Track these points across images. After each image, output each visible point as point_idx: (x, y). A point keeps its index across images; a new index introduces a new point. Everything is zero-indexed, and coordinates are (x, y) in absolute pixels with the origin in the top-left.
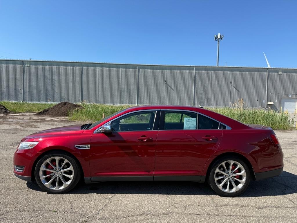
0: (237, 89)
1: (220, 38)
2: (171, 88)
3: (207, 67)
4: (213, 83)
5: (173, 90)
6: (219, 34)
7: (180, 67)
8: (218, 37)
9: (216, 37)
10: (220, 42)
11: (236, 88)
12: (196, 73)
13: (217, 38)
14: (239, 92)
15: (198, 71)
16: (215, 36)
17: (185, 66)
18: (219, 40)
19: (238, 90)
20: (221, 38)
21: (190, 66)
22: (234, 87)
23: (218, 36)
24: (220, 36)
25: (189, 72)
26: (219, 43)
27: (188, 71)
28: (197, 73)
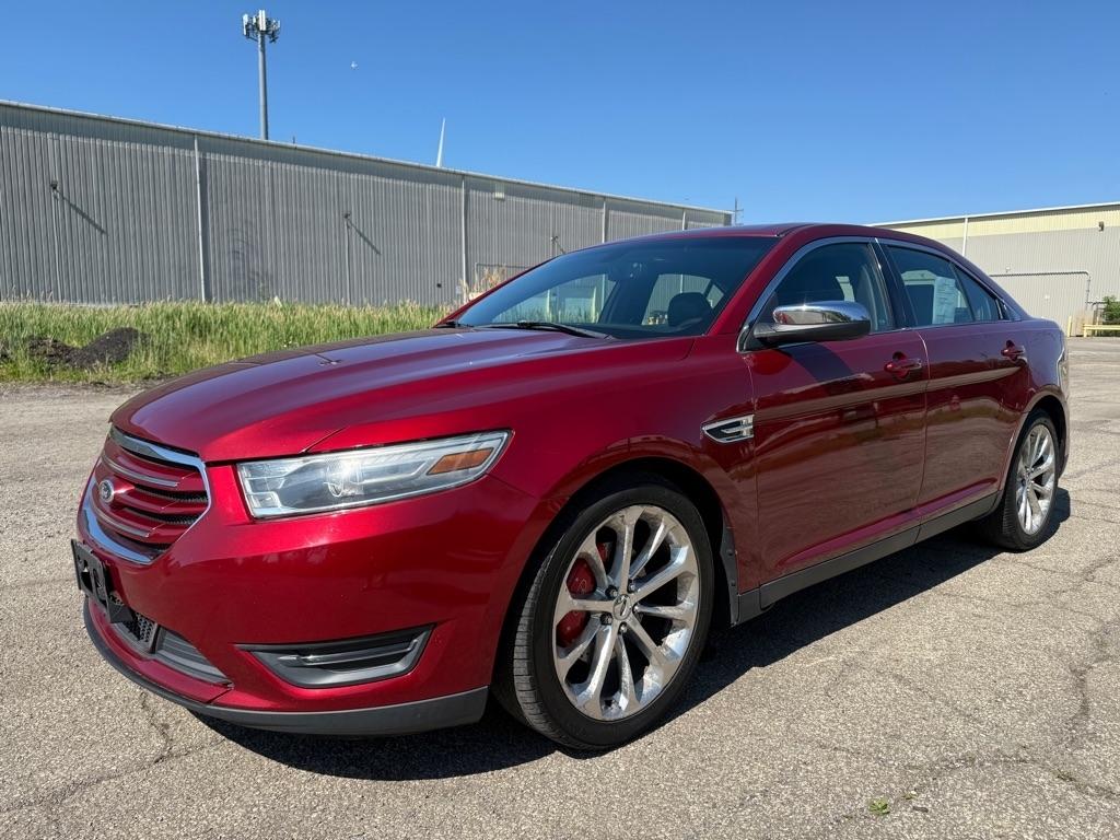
0: (369, 243)
1: (267, 32)
2: (90, 221)
3: (249, 141)
4: (280, 210)
5: (102, 232)
6: (262, 15)
7: (127, 127)
8: (257, 25)
9: (248, 24)
10: (266, 47)
11: (365, 239)
12: (203, 163)
13: (252, 28)
14: (378, 253)
15: (211, 157)
16: (246, 18)
17: (152, 127)
18: (263, 38)
19: (373, 247)
20: (271, 34)
21: (174, 131)
22: (361, 235)
23: (257, 20)
24: (268, 23)
25: (173, 156)
26: (263, 51)
27: (167, 150)
28: (208, 163)
